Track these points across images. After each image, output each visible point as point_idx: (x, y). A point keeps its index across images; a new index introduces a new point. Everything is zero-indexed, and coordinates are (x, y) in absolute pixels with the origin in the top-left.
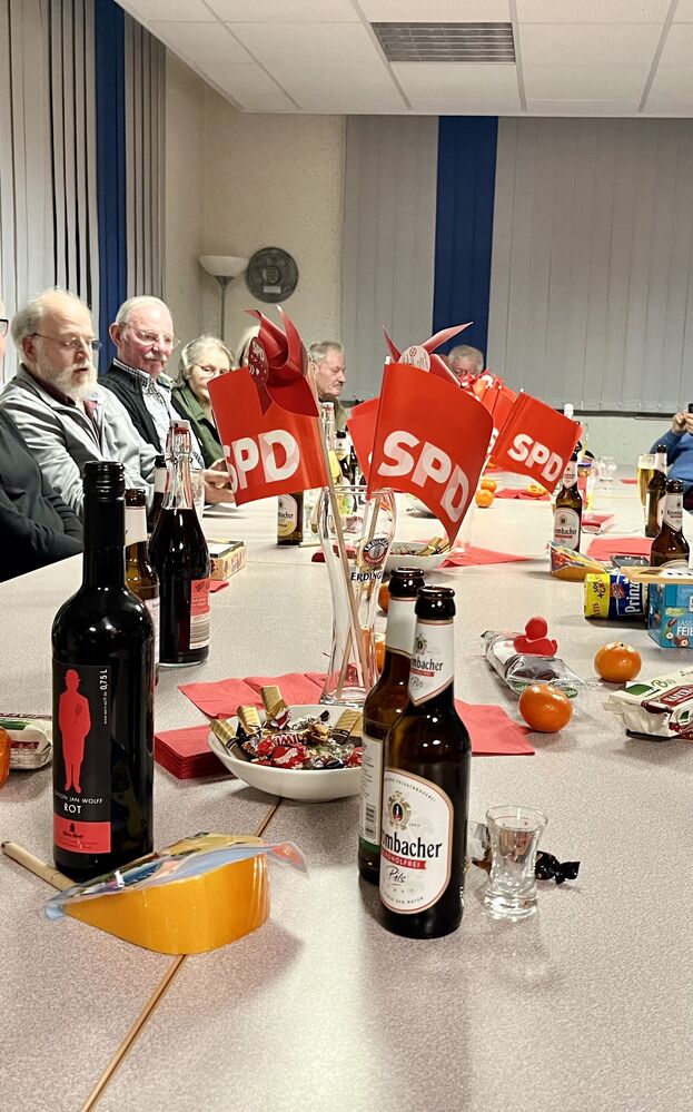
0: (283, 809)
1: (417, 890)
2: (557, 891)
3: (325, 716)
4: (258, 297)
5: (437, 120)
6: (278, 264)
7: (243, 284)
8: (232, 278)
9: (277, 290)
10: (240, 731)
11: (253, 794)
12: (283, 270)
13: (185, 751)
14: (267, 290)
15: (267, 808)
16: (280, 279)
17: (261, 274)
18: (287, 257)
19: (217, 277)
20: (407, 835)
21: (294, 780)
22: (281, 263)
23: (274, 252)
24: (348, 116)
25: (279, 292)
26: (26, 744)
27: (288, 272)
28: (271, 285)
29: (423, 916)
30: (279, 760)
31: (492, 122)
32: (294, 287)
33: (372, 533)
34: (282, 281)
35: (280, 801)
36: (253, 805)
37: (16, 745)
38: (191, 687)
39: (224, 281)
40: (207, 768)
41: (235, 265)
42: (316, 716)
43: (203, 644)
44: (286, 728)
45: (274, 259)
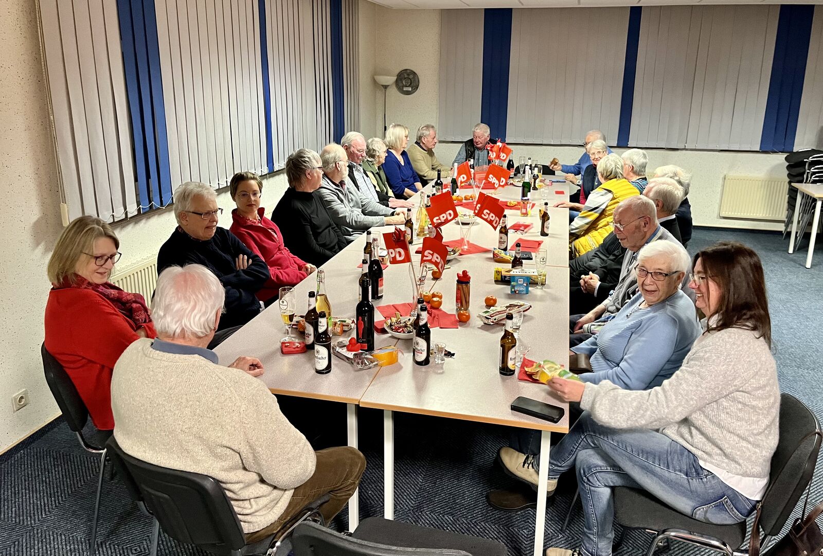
0: (399, 341)
1: (422, 357)
2: (450, 358)
3: (409, 320)
4: (402, 93)
5: (483, 11)
6: (410, 77)
7: (394, 87)
8: (388, 86)
9: (410, 89)
10: (391, 324)
11: (393, 337)
12: (412, 80)
13: (379, 327)
14: (405, 89)
15: (397, 340)
16: (411, 84)
17: (402, 83)
18: (414, 73)
19: (382, 85)
20: (419, 348)
21: (401, 335)
22: (411, 77)
23: (408, 71)
24: (442, 9)
25: (410, 90)
26: (346, 326)
27: (414, 80)
28: (406, 86)
29: (422, 362)
30: (399, 331)
31: (509, 11)
32: (417, 88)
33: (422, 274)
34: (412, 84)
35: (399, 339)
36: (394, 339)
37: (344, 325)
38: (379, 307)
39: (386, 87)
40: (383, 331)
41: (390, 80)
42: (407, 320)
43: (381, 295)
44: (401, 323)
45: (408, 75)
